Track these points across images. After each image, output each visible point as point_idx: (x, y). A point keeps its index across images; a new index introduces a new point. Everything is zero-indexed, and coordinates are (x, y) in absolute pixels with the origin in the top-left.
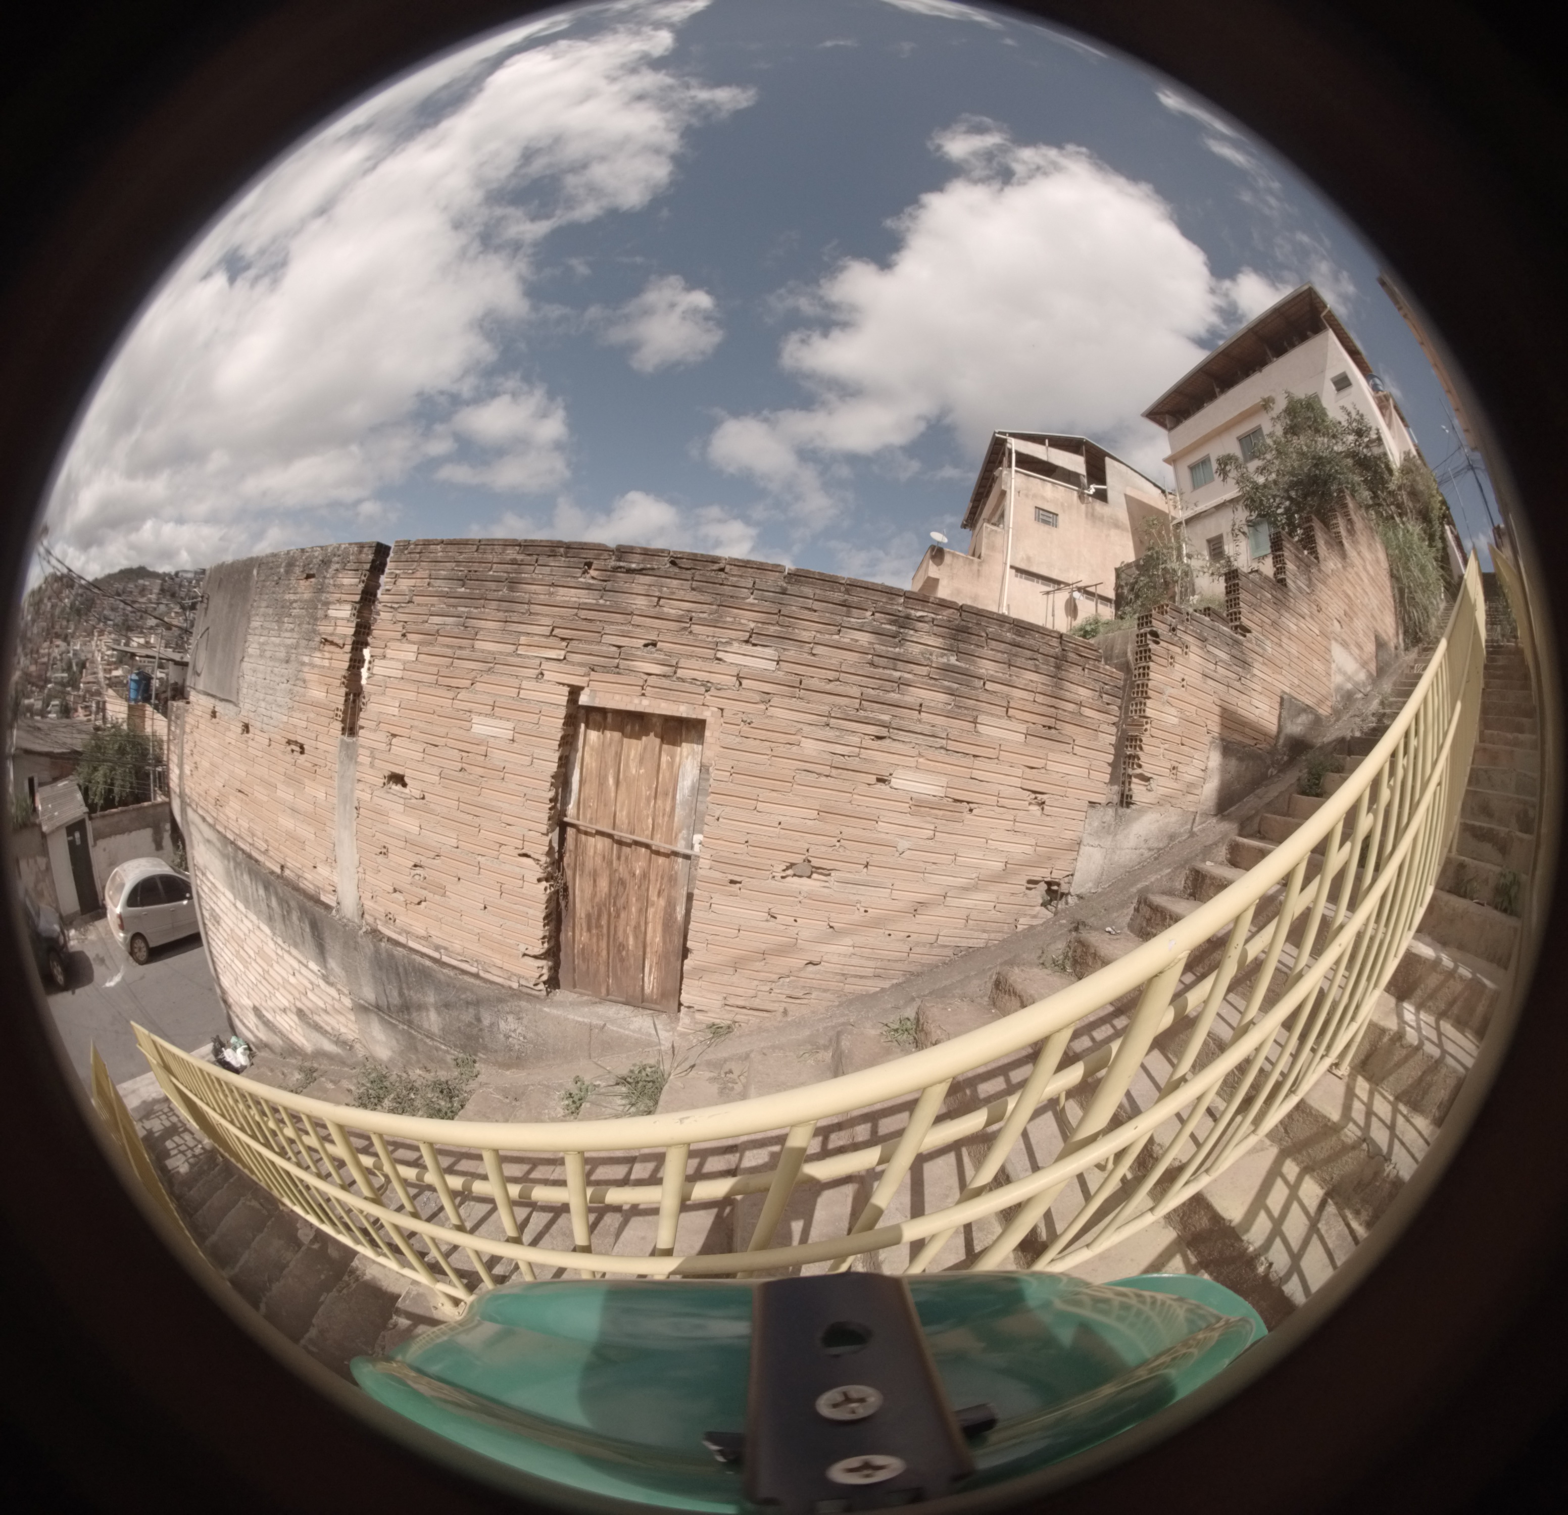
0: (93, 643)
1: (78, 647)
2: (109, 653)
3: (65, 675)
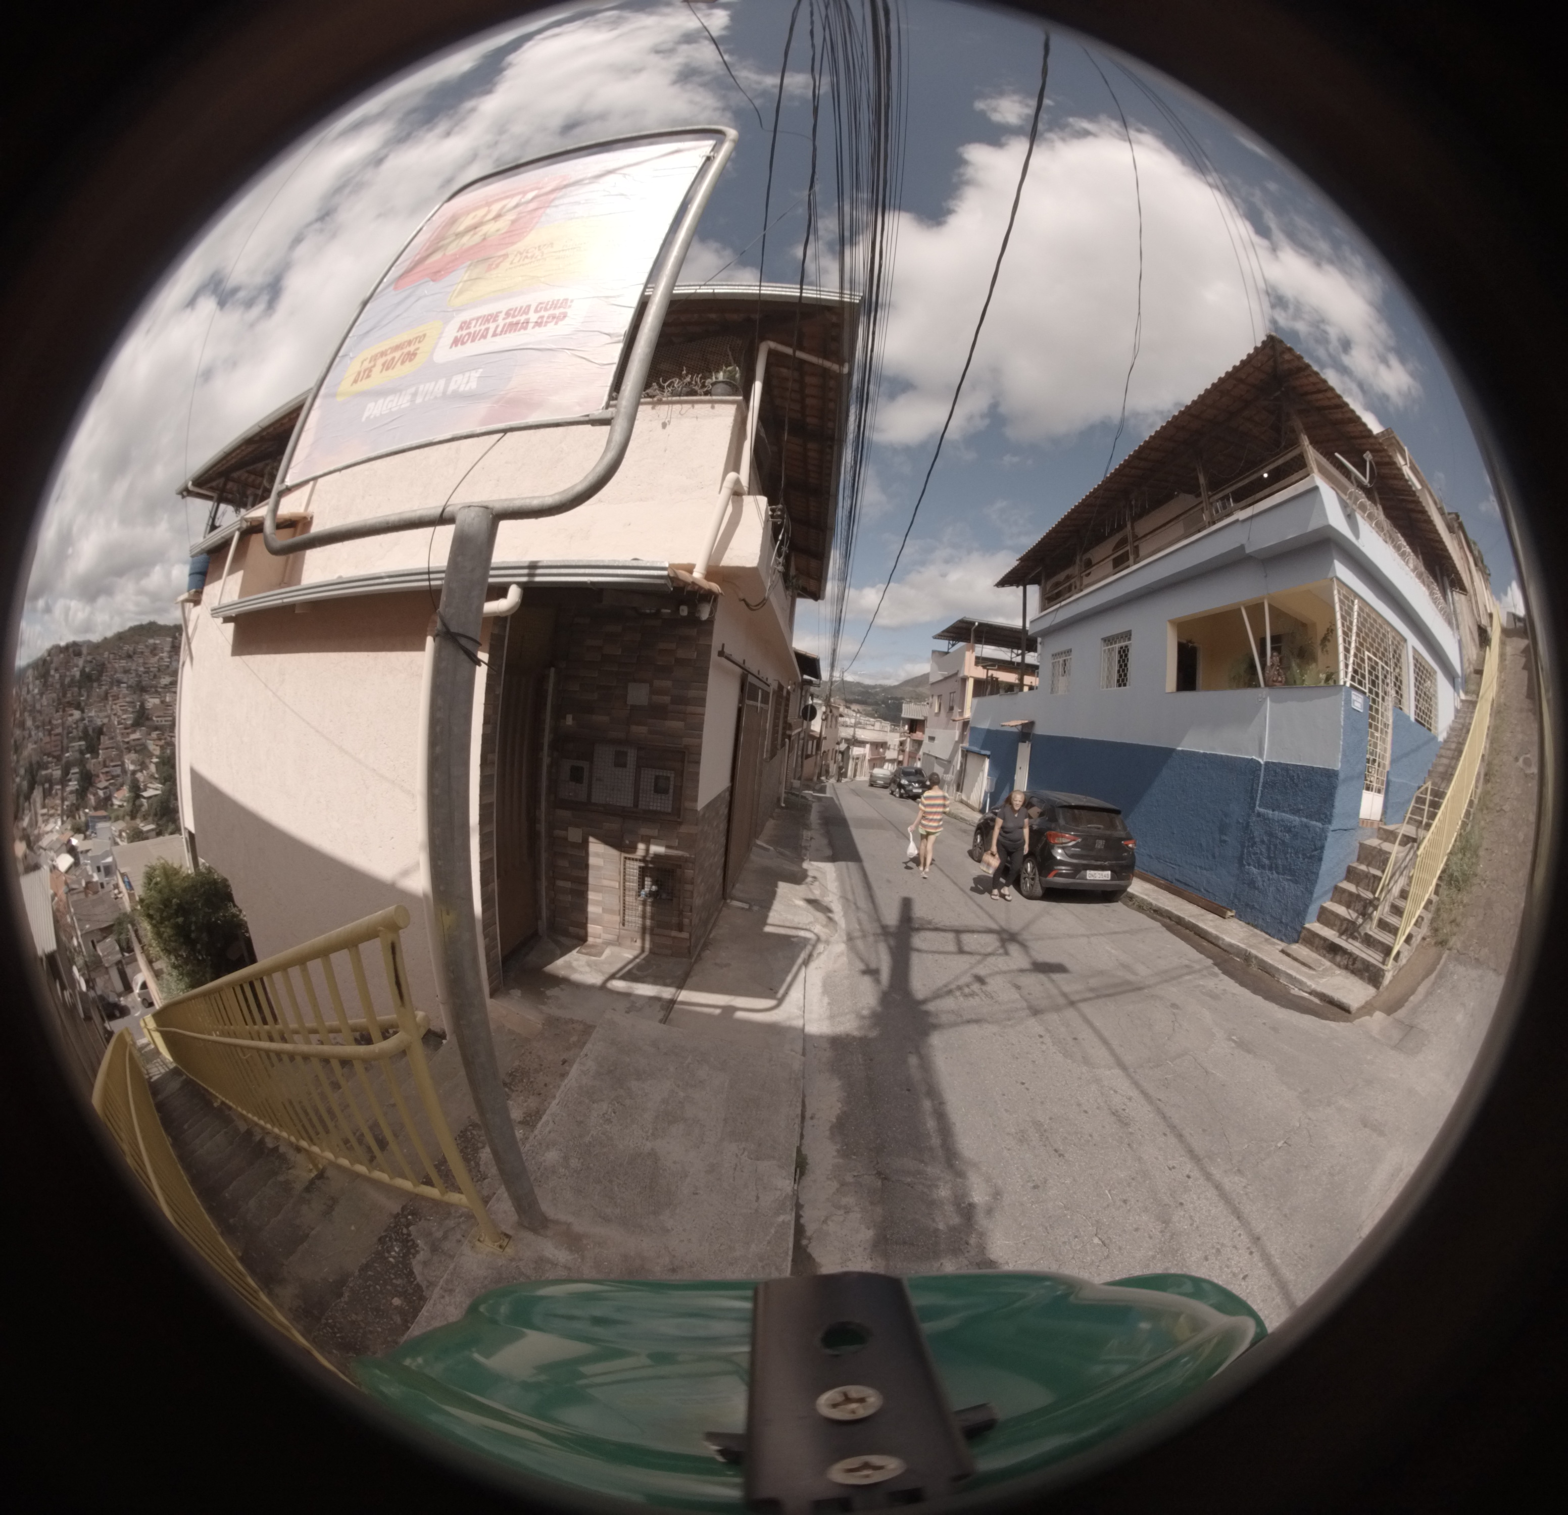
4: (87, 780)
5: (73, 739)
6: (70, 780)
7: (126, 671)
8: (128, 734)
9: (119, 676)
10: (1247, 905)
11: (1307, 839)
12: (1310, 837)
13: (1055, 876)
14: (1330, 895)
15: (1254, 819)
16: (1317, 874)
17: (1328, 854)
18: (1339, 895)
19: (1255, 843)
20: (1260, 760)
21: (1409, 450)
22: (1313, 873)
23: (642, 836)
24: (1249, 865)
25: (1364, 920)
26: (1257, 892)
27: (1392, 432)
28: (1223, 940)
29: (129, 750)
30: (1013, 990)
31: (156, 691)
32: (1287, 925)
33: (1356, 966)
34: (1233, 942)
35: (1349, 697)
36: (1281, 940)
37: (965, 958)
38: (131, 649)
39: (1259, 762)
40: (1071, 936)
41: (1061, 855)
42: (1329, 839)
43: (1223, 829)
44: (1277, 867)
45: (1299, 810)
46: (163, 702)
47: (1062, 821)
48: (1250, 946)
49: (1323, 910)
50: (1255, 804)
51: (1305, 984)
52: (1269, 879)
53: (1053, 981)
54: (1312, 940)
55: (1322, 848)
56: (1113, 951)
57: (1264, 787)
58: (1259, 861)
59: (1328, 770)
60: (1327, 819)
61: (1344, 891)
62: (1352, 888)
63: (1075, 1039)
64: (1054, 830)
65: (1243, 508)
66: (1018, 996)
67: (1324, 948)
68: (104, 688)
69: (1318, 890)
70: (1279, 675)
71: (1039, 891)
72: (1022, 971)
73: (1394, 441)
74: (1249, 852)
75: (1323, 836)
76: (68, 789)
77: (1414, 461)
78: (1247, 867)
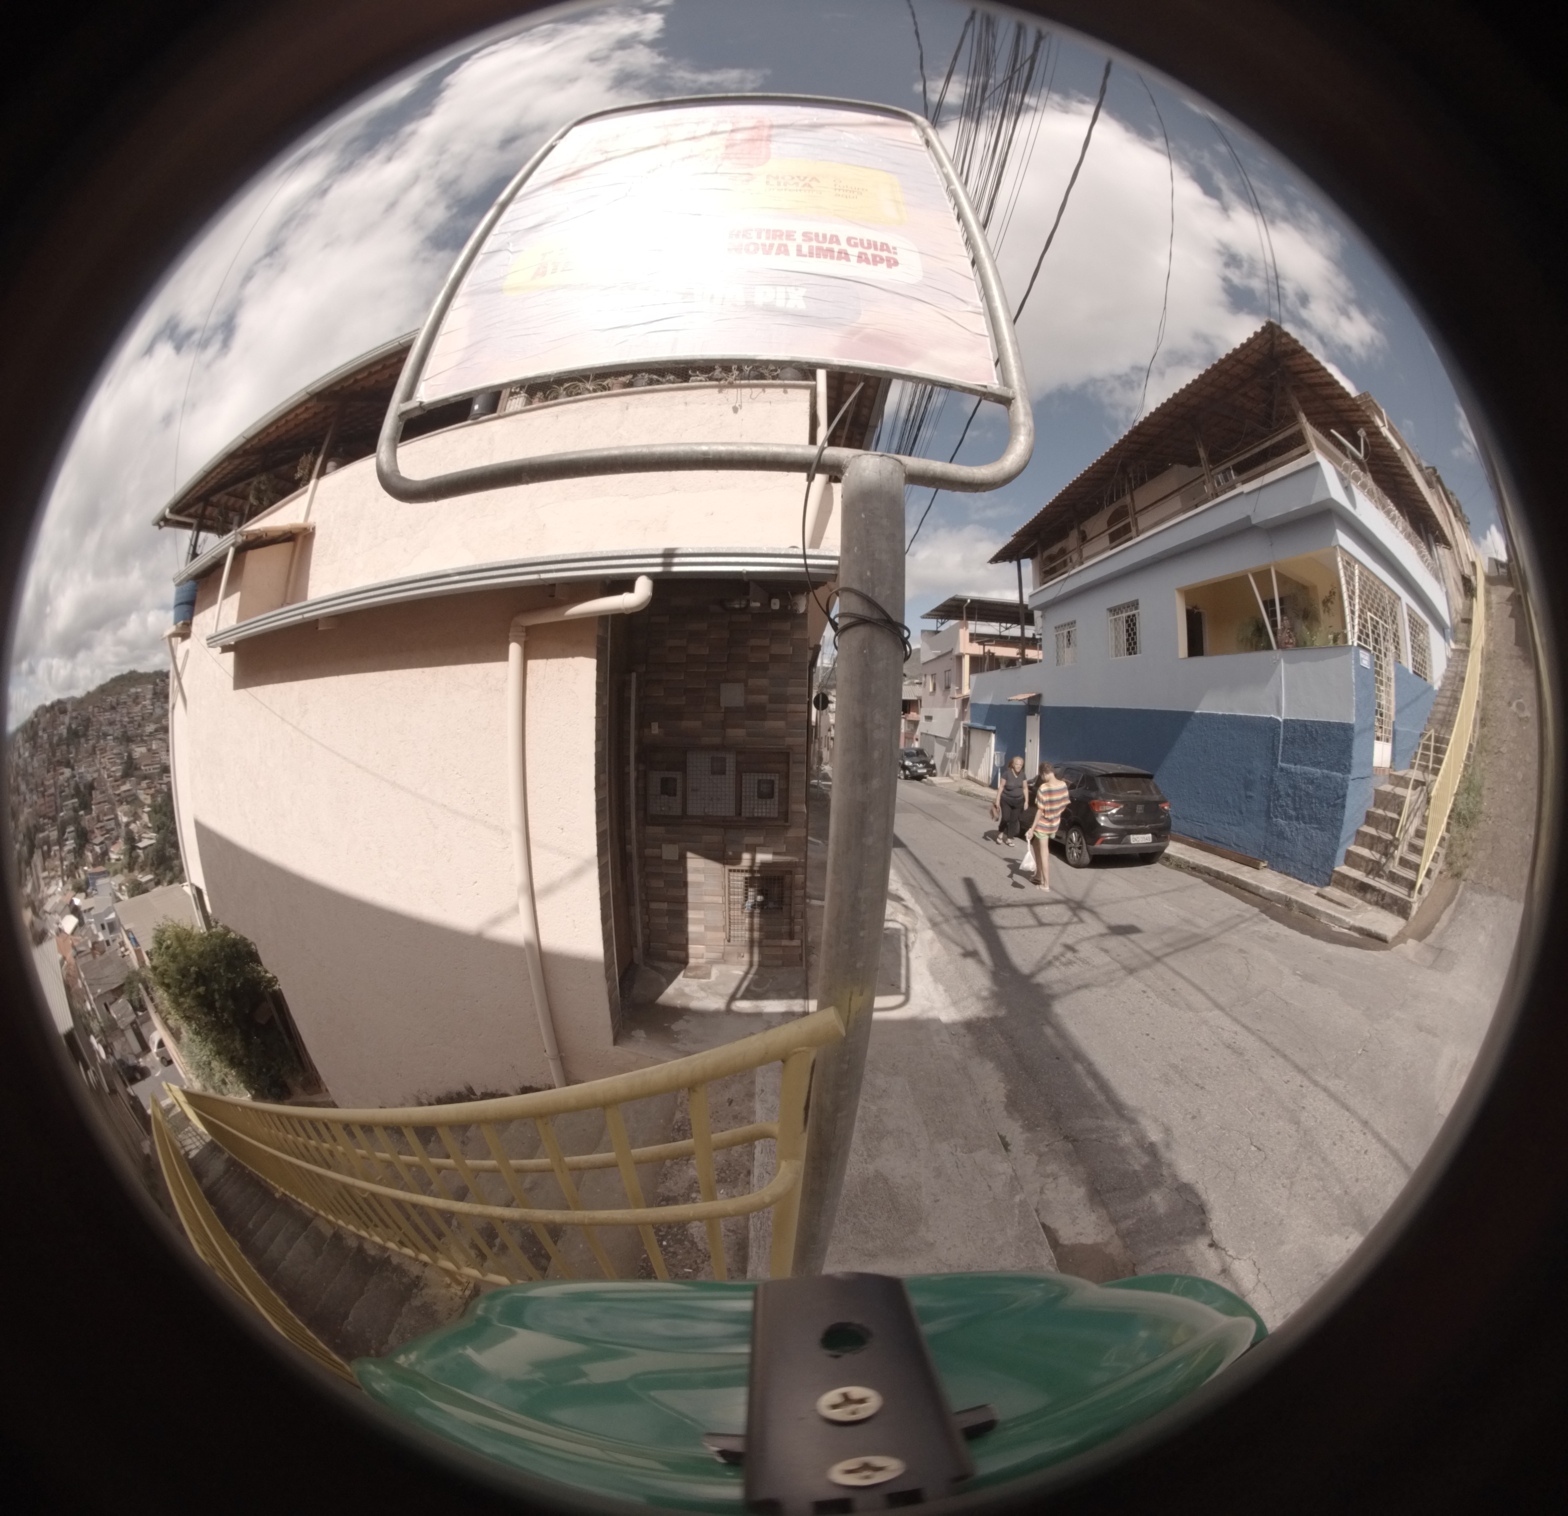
4: (83, 838)
5: (66, 798)
6: (67, 840)
7: (111, 723)
8: (118, 786)
9: (104, 728)
10: (1278, 855)
11: (1330, 789)
12: (1332, 786)
13: (1103, 843)
14: (1353, 839)
15: (1277, 774)
16: (1341, 821)
17: (1349, 802)
18: (1362, 838)
19: (1280, 796)
20: (1279, 718)
21: (1386, 412)
22: (1338, 820)
23: (747, 845)
24: (1276, 817)
25: (1388, 860)
26: (1286, 842)
27: (1369, 396)
28: (1264, 889)
29: (121, 802)
30: (1103, 954)
31: (141, 740)
32: (1317, 870)
33: (1385, 901)
34: (1273, 890)
35: (1357, 654)
36: (1314, 884)
37: (1048, 929)
38: (114, 700)
39: (1278, 720)
40: (1129, 899)
41: (1105, 821)
42: (1350, 788)
43: (1248, 785)
44: (1303, 817)
45: (1320, 762)
46: (149, 750)
47: (1102, 790)
48: (1289, 892)
49: (1349, 854)
50: (1277, 760)
51: (1344, 921)
52: (1297, 829)
53: (1133, 941)
54: (1343, 882)
55: (1344, 796)
56: (1171, 909)
57: (1284, 743)
58: (1285, 813)
59: (1344, 724)
60: (1347, 769)
61: (1366, 834)
62: (1372, 831)
63: (1173, 990)
64: (1096, 799)
65: (1244, 482)
66: (1108, 959)
67: (1355, 888)
68: (91, 742)
69: (1343, 836)
70: (1290, 637)
71: (1087, 859)
72: (1102, 935)
73: (1371, 404)
74: (1275, 805)
75: (1344, 786)
76: (66, 849)
77: (1391, 422)
78: (1274, 820)
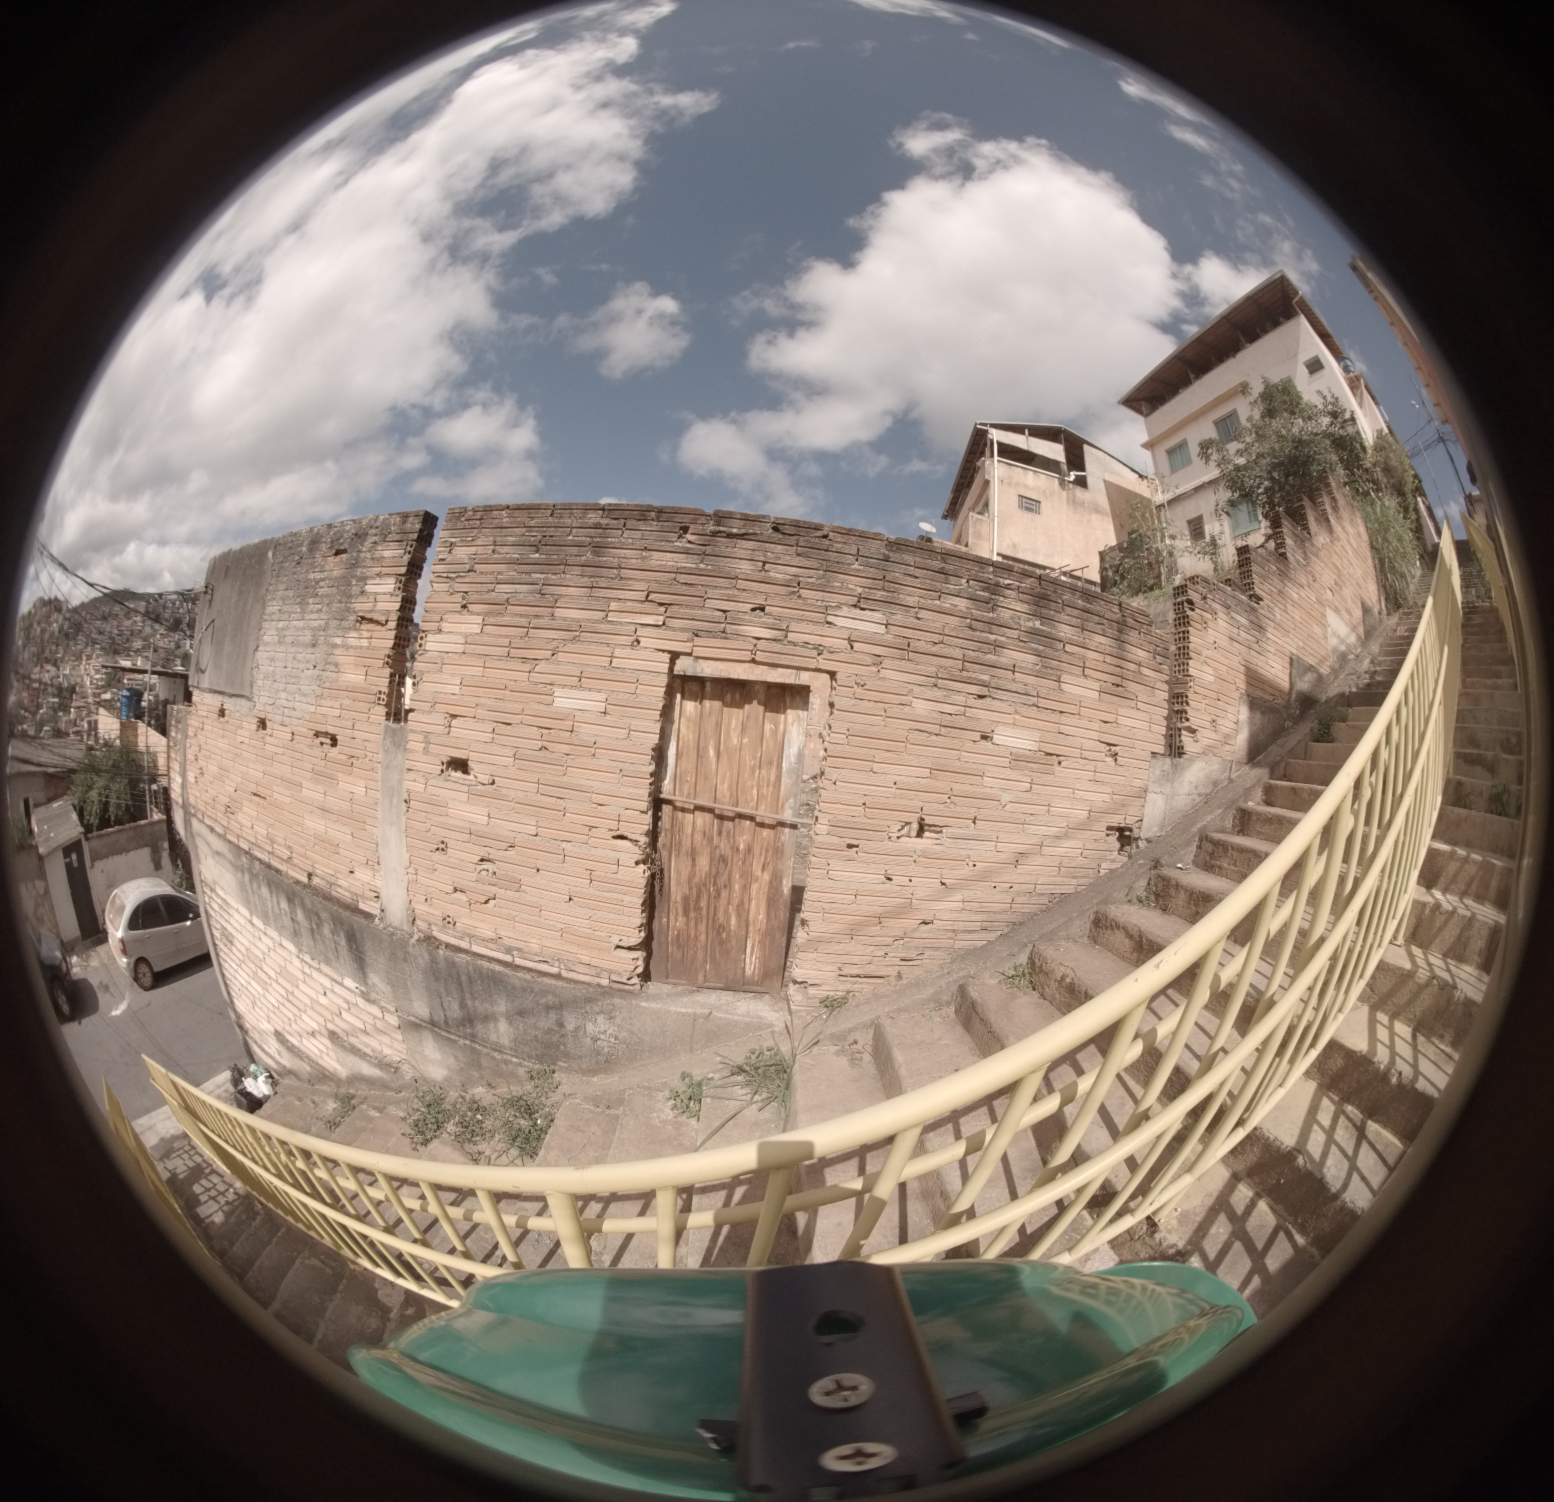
0: (82, 667)
1: (67, 672)
2: (98, 676)
3: (56, 700)
